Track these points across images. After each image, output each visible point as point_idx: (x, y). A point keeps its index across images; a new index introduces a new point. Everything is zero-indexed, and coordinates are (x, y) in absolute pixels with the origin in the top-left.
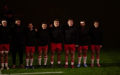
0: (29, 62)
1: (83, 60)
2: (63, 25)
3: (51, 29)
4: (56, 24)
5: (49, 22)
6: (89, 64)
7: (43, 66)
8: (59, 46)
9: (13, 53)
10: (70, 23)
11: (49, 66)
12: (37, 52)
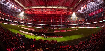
6: (62, 38)
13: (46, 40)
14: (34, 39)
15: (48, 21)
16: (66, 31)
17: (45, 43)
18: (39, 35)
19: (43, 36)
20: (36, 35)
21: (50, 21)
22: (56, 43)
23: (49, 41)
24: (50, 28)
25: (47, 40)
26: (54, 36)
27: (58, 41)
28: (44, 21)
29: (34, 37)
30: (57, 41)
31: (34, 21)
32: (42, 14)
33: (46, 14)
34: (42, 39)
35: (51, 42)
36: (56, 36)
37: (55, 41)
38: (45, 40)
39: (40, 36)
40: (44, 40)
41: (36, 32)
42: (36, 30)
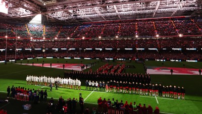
15: (125, 36)
16: (197, 73)
19: (111, 86)
20: (88, 85)
21: (130, 36)
28: (113, 36)
29: (81, 92)
31: (82, 40)
32: (106, 17)
33: (117, 16)
34: (107, 100)
36: (155, 89)
38: (116, 103)
39: (99, 89)
40: (115, 100)
41: (87, 73)
42: (88, 67)
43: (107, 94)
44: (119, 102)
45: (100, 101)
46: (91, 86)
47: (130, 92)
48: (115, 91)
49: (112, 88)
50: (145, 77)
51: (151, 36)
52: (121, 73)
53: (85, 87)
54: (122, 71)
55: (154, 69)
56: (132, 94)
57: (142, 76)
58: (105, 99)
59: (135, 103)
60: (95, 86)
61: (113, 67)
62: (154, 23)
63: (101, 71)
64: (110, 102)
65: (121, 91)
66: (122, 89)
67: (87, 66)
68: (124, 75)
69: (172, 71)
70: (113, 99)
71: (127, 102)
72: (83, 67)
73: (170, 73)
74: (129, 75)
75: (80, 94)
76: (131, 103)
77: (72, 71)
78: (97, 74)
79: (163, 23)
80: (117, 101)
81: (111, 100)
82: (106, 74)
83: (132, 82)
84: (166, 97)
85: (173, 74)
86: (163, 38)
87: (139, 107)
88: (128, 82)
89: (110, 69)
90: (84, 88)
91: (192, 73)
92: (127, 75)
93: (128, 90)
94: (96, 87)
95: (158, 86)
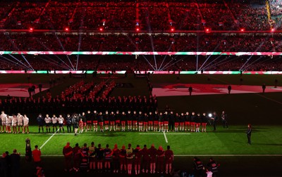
0: (176, 129)
1: (198, 129)
2: (190, 114)
3: (185, 116)
4: (187, 114)
5: (185, 113)
6: (201, 131)
7: (182, 131)
8: (189, 123)
9: (169, 125)
10: (193, 114)
11: (184, 131)
12: (179, 125)
13: (107, 150)
14: (28, 149)
15: (117, 29)
16: (225, 91)
17: (100, 165)
18: (61, 121)
19: (89, 120)
20: (42, 123)
21: (126, 29)
22: (169, 167)
23: (123, 151)
24: (129, 71)
25: (112, 147)
26: (153, 120)
27: (178, 151)
28: (94, 27)
29: (30, 136)
30: (169, 152)
31: (28, 34)
34: (81, 145)
35: (134, 162)
36: (164, 119)
37: (160, 151)
39: (65, 128)
40: (96, 145)
41: (41, 100)
42: (43, 90)
43: (82, 136)
44: (104, 147)
45: (67, 149)
46: (51, 124)
47: (123, 128)
48: (95, 129)
49: (90, 124)
50: (148, 101)
51: (163, 29)
52: (107, 97)
53: (38, 128)
54: (110, 92)
55: (163, 87)
56: (126, 131)
57: (143, 100)
58: (77, 145)
59: (130, 145)
60: (58, 124)
61: (93, 87)
62: (167, 5)
63: (71, 95)
64: (87, 150)
65: (107, 128)
66: (109, 125)
67: (40, 87)
68: (113, 101)
69: (191, 90)
70: (93, 144)
71: (116, 146)
72: (31, 90)
73: (188, 94)
74: (123, 100)
75: (28, 141)
76: (124, 147)
77: (9, 97)
78: (62, 102)
79: (183, 7)
80: (99, 145)
81: (89, 145)
82: (79, 100)
83: (126, 112)
84: (179, 131)
85: (193, 94)
86: (181, 34)
87: (136, 151)
88: (121, 112)
89: (89, 91)
90: (35, 129)
91: (219, 91)
92: (118, 100)
93: (119, 125)
94: (61, 125)
95: (169, 115)
